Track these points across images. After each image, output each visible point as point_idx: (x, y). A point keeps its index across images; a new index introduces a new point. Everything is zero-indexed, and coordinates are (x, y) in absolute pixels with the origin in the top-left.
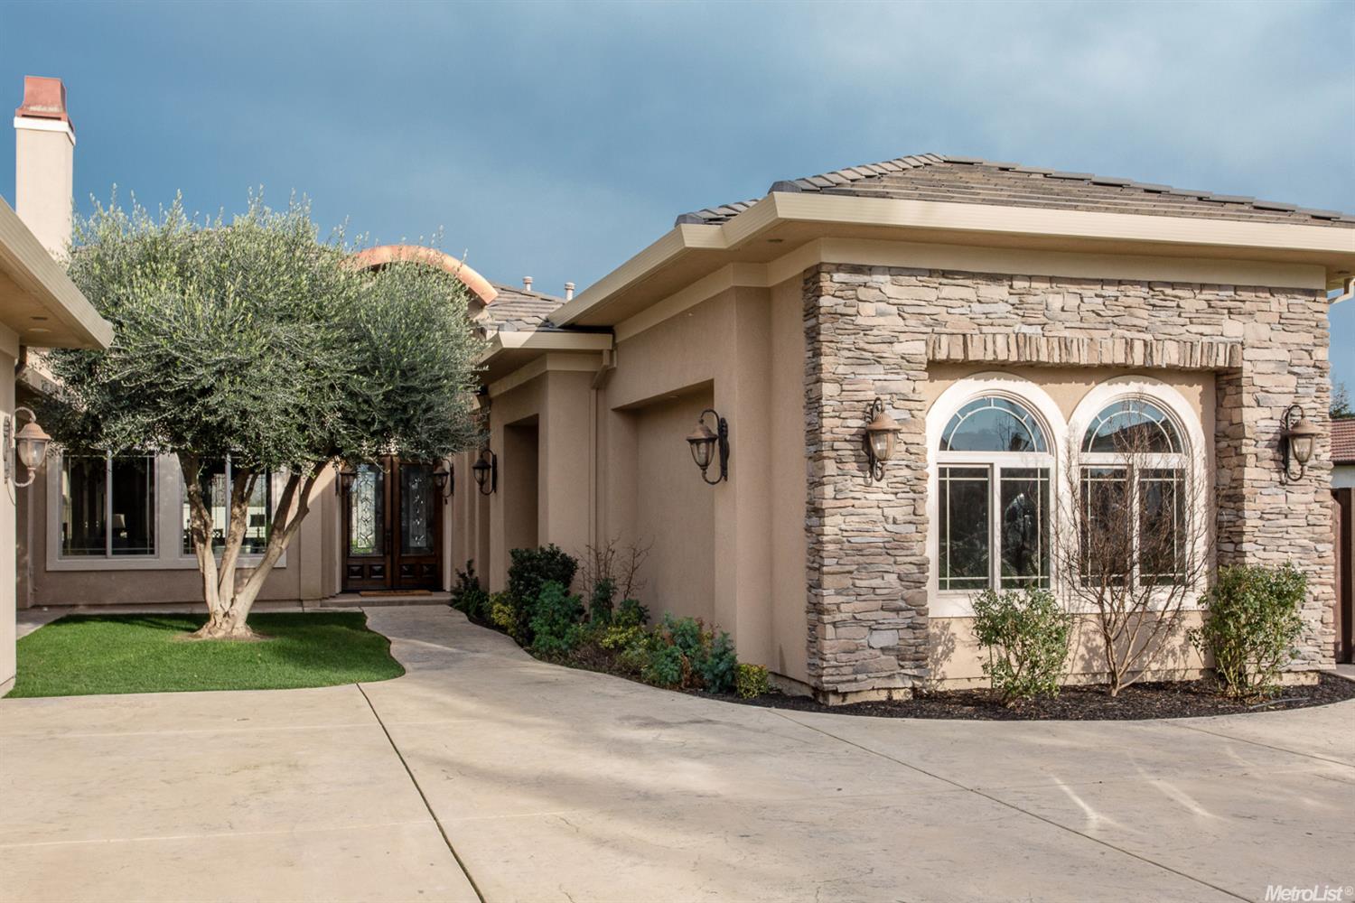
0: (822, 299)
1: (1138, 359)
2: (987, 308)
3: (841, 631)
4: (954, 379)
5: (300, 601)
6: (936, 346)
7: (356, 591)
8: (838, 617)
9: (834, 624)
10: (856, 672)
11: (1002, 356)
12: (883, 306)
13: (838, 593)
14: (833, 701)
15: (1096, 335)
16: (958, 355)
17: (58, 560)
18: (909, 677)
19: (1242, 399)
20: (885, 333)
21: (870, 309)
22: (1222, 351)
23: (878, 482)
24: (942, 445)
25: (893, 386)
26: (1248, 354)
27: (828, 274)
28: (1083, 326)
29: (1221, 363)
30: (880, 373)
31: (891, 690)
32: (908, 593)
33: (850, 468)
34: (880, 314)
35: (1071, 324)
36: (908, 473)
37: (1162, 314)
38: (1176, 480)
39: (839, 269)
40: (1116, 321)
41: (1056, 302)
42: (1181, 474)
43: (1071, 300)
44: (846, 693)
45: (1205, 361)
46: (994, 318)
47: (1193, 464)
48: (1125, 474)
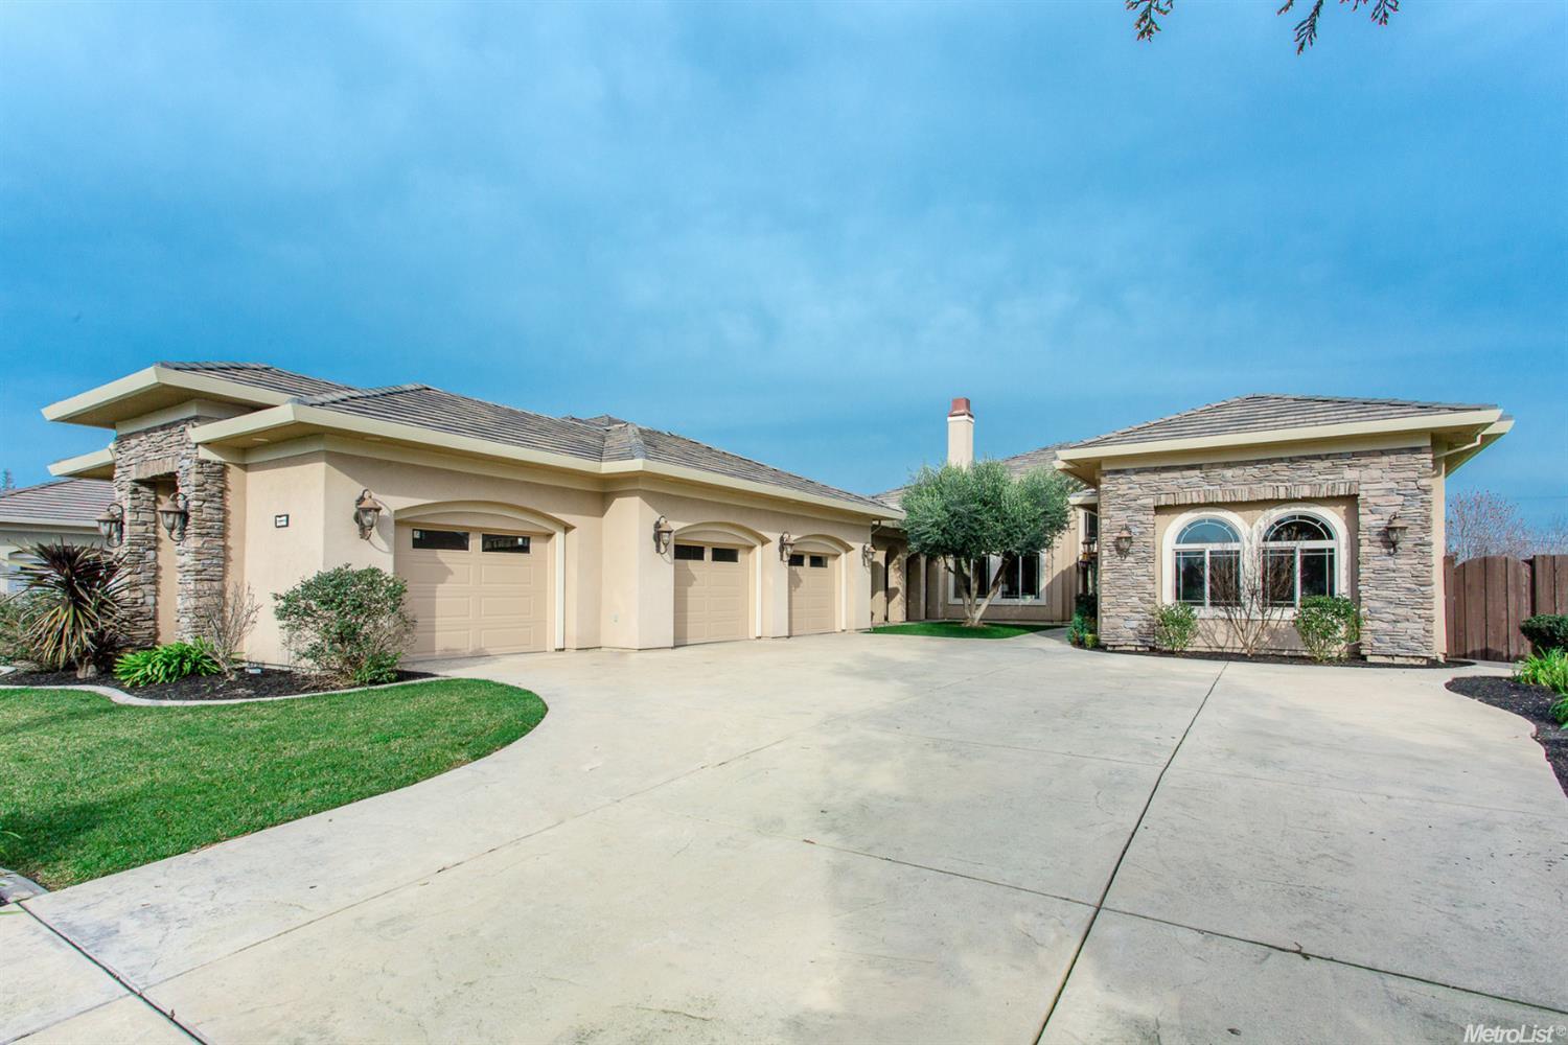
0: (1101, 486)
1: (1282, 495)
2: (1187, 481)
3: (1110, 620)
4: (1181, 513)
6: (1159, 499)
8: (1108, 614)
10: (1118, 637)
11: (1195, 501)
12: (1131, 485)
14: (1109, 648)
15: (1254, 486)
16: (1171, 502)
17: (952, 600)
18: (1144, 641)
19: (1361, 510)
20: (1132, 496)
21: (1125, 487)
22: (1342, 486)
23: (1128, 558)
24: (1178, 542)
25: (1137, 518)
26: (1361, 487)
27: (1105, 475)
28: (1245, 483)
29: (1342, 493)
30: (1130, 513)
31: (1136, 646)
32: (1144, 605)
33: (1115, 553)
34: (1130, 488)
35: (1237, 482)
36: (1144, 555)
37: (1299, 473)
38: (1327, 554)
39: (1110, 472)
40: (1266, 478)
41: (1229, 473)
42: (1331, 550)
43: (1238, 472)
44: (1114, 646)
45: (1330, 494)
46: (1191, 485)
47: (1339, 545)
48: (1293, 551)
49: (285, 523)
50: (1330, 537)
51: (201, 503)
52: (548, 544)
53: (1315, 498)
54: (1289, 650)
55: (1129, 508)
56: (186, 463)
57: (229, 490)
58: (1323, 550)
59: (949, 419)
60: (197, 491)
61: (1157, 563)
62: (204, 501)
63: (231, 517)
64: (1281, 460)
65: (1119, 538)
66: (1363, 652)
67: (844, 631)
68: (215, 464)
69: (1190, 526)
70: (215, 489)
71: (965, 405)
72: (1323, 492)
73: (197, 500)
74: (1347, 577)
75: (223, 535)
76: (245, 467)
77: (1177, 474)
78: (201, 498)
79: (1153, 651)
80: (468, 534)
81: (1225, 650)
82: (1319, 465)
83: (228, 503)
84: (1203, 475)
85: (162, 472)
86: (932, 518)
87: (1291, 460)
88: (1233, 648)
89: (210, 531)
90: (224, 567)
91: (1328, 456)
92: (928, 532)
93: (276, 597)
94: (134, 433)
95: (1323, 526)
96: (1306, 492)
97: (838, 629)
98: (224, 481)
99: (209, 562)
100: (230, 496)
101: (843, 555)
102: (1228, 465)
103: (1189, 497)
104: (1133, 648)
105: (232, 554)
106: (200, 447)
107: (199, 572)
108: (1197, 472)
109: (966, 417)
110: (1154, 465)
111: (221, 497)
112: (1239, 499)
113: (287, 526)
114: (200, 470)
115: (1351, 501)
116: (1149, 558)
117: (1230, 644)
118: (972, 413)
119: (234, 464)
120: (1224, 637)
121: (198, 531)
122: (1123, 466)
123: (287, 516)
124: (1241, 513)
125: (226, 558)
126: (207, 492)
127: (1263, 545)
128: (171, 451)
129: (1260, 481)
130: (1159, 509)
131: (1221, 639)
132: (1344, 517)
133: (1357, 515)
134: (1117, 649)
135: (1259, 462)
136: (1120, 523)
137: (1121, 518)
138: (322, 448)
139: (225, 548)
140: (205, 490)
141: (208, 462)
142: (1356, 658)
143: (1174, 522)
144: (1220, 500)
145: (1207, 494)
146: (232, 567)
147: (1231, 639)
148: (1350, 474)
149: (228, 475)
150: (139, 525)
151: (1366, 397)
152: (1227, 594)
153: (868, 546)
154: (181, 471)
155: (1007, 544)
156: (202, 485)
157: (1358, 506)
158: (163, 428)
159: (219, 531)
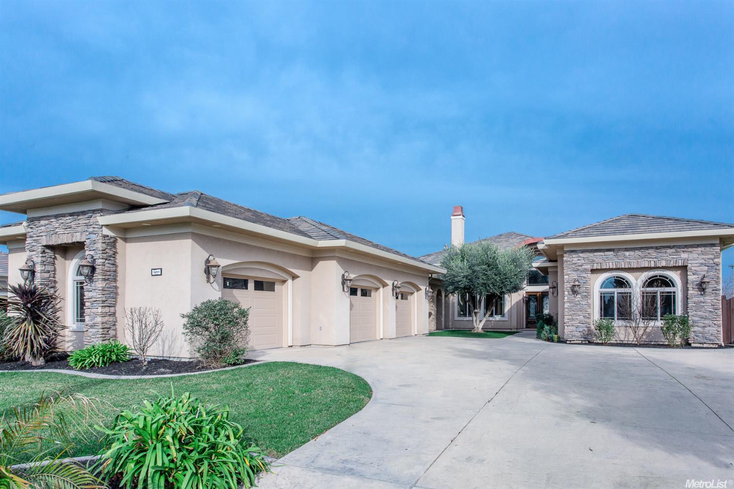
0: (564, 258)
1: (653, 265)
2: (607, 257)
3: (569, 327)
4: (603, 273)
5: (511, 329)
6: (593, 266)
7: (529, 328)
8: (568, 324)
9: (567, 326)
10: (573, 336)
11: (611, 267)
12: (579, 258)
13: (568, 319)
14: (567, 342)
15: (639, 260)
16: (599, 267)
17: (456, 318)
18: (585, 338)
19: (689, 273)
20: (580, 264)
21: (576, 259)
22: (680, 261)
23: (578, 296)
24: (601, 288)
25: (582, 275)
26: (689, 262)
27: (566, 253)
28: (635, 258)
29: (680, 265)
30: (579, 272)
31: (582, 341)
32: (586, 320)
33: (571, 293)
34: (578, 260)
35: (632, 259)
36: (586, 294)
37: (661, 254)
38: (672, 294)
39: (568, 251)
40: (645, 257)
41: (627, 253)
42: (674, 292)
43: (632, 253)
44: (571, 341)
45: (674, 265)
46: (610, 260)
47: (678, 290)
48: (656, 293)
49: (160, 273)
50: (674, 286)
51: (104, 261)
52: (283, 286)
53: (668, 267)
54: (654, 342)
55: (578, 270)
56: (93, 237)
57: (118, 253)
58: (671, 292)
59: (452, 217)
60: (102, 253)
61: (592, 299)
62: (106, 259)
63: (119, 269)
64: (652, 248)
65: (574, 286)
66: (690, 342)
67: (416, 335)
68: (111, 238)
69: (607, 280)
70: (112, 252)
71: (460, 210)
72: (672, 264)
73: (103, 259)
74: (681, 306)
75: (115, 280)
76: (125, 240)
77: (602, 254)
78: (105, 257)
79: (590, 343)
80: (247, 280)
81: (624, 342)
82: (669, 251)
83: (117, 261)
84: (615, 254)
85: (70, 241)
86: (463, 273)
87: (657, 248)
88: (628, 341)
89: (109, 277)
90: (115, 298)
91: (673, 247)
92: (461, 281)
93: (183, 316)
94: (45, 216)
95: (670, 280)
96: (664, 264)
97: (413, 334)
98: (115, 247)
99: (109, 295)
100: (118, 256)
101: (416, 293)
102: (627, 250)
103: (608, 265)
104: (580, 342)
105: (119, 291)
106: (103, 227)
107: (104, 302)
108: (612, 253)
109: (461, 217)
110: (590, 248)
111: (114, 257)
112: (632, 266)
113: (161, 275)
114: (104, 241)
115: (684, 269)
116: (587, 296)
117: (626, 339)
118: (464, 215)
119: (119, 237)
120: (623, 336)
121: (104, 277)
122: (575, 249)
123: (161, 269)
124: (632, 274)
125: (116, 294)
126: (108, 254)
127: (643, 289)
128: (79, 229)
129: (642, 258)
130: (593, 271)
131: (622, 337)
132: (680, 277)
133: (687, 275)
134: (572, 342)
135: (641, 248)
136: (574, 278)
137: (574, 275)
138: (190, 231)
139: (116, 287)
140: (107, 253)
141: (108, 236)
142: (687, 345)
143: (600, 277)
144: (623, 267)
145: (617, 264)
146: (119, 298)
147: (627, 337)
148: (684, 256)
149: (117, 244)
150: (46, 273)
151: (690, 218)
152: (625, 314)
153: (428, 288)
154: (88, 241)
155: (501, 288)
156: (105, 250)
157: (687, 271)
158: (71, 215)
159: (112, 276)
